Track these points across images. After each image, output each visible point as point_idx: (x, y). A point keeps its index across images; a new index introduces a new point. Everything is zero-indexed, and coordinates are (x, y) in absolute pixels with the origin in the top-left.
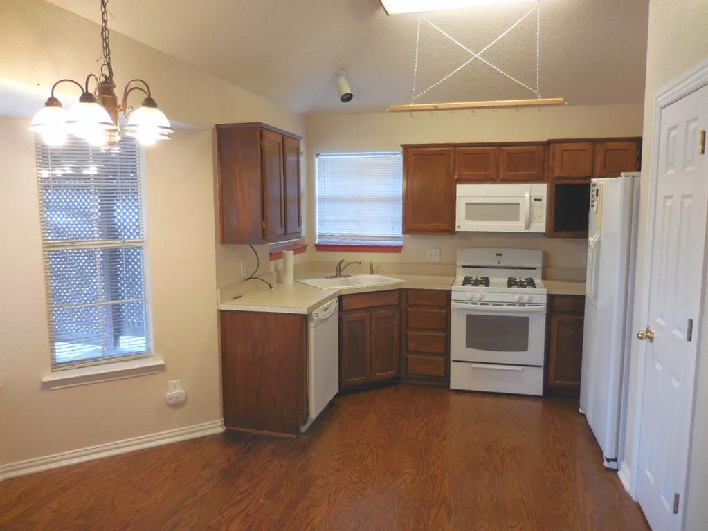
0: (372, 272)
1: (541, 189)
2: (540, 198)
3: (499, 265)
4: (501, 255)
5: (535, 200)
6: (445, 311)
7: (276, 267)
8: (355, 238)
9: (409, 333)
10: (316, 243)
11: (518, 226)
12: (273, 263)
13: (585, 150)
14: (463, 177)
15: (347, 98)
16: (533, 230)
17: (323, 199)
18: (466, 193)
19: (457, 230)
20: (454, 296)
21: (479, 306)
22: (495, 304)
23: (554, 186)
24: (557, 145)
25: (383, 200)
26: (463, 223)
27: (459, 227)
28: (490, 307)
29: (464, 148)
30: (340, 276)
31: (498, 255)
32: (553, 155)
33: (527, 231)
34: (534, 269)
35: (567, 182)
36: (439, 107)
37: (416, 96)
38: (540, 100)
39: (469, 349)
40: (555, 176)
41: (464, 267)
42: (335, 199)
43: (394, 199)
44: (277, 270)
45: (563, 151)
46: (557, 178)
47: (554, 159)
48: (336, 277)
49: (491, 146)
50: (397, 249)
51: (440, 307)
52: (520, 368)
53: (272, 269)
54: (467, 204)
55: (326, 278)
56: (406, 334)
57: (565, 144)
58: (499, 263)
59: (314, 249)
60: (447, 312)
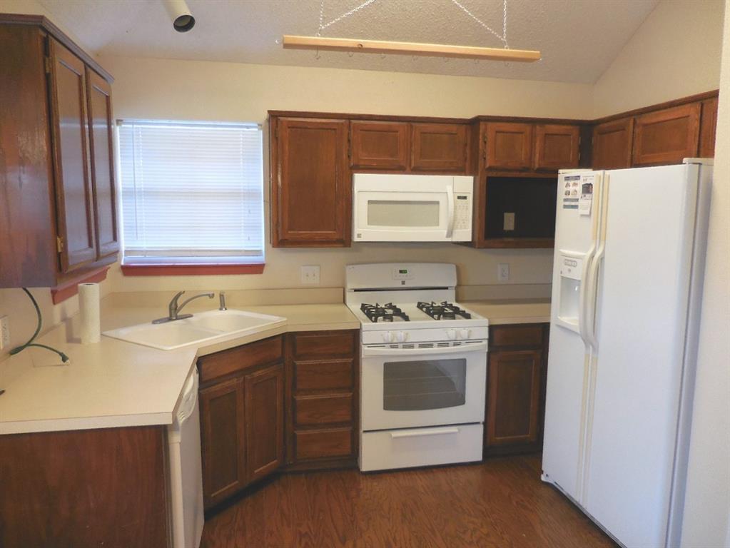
0: (223, 306)
1: (465, 184)
2: (464, 195)
3: (404, 286)
4: (405, 272)
5: (459, 198)
6: (350, 360)
7: (63, 312)
8: (189, 254)
9: (298, 398)
10: (122, 263)
11: (436, 233)
12: (58, 308)
13: (522, 133)
14: (362, 163)
15: (185, 24)
16: (456, 238)
17: (130, 193)
18: (367, 186)
19: (356, 239)
20: (366, 338)
21: (400, 351)
22: (423, 345)
23: (485, 178)
24: (490, 125)
25: (234, 195)
26: (364, 230)
27: (359, 236)
28: (417, 350)
29: (362, 122)
30: (177, 319)
31: (401, 272)
32: (484, 137)
33: (449, 240)
34: (447, 288)
35: (499, 174)
36: (365, 46)
37: (323, 24)
38: (506, 51)
39: (387, 411)
40: (487, 166)
41: (356, 290)
42: (151, 194)
43: (250, 194)
44: (65, 319)
45: (497, 132)
46: (490, 169)
47: (485, 142)
48: (170, 319)
49: (399, 121)
50: (257, 269)
51: (343, 356)
52: (454, 429)
53: (57, 319)
54: (370, 202)
55: (154, 322)
56: (294, 400)
57: (498, 124)
58: (403, 283)
59: (120, 274)
60: (353, 362)
